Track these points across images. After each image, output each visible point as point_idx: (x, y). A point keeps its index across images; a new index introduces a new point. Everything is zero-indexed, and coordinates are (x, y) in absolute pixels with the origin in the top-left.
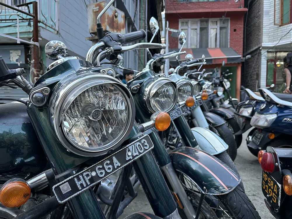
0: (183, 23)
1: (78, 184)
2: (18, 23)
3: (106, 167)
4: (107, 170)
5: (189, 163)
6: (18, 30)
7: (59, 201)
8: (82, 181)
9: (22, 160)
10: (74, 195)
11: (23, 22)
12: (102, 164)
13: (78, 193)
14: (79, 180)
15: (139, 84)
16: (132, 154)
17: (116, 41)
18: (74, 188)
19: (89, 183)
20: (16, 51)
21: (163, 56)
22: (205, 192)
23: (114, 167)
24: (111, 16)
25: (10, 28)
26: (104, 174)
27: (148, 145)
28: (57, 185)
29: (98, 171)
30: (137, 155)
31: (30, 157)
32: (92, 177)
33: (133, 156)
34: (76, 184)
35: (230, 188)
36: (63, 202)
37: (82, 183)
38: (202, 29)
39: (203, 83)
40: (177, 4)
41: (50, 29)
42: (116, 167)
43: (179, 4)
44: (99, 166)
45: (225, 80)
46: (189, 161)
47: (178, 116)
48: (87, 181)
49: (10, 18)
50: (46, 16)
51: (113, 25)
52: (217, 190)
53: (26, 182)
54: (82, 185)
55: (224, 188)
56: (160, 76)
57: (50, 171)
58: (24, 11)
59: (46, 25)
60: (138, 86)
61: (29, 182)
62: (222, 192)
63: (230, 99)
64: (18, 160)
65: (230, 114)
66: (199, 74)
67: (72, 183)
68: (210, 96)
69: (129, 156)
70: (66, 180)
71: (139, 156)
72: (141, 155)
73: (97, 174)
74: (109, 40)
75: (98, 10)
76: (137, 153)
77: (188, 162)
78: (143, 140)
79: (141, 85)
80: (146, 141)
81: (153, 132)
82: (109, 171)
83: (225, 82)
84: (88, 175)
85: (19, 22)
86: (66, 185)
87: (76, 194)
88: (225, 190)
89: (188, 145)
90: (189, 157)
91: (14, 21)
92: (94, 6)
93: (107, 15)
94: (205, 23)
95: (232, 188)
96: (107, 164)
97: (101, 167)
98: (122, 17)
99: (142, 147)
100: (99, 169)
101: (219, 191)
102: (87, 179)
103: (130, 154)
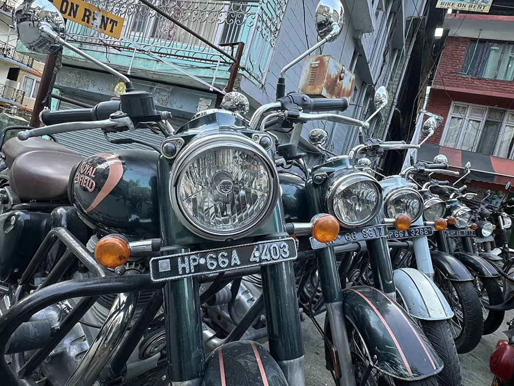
0: (457, 107)
1: (180, 266)
2: (218, 66)
3: (221, 260)
4: (220, 262)
5: (368, 315)
6: (216, 74)
7: (152, 279)
8: (186, 265)
9: (137, 218)
10: (171, 278)
11: (224, 65)
12: (217, 253)
13: (177, 277)
14: (183, 261)
15: (327, 173)
16: (261, 254)
17: (298, 105)
18: (174, 270)
19: (193, 271)
20: (206, 100)
21: (380, 144)
22: (374, 363)
23: (231, 263)
24: (334, 76)
25: (208, 69)
26: (215, 267)
27: (288, 252)
28: (156, 258)
29: (208, 260)
30: (267, 260)
31: (147, 218)
32: (199, 264)
33: (260, 259)
34: (178, 266)
35: (416, 375)
36: (156, 281)
37: (185, 268)
38: (488, 123)
39: (456, 205)
40: (455, 77)
41: (255, 81)
42: (232, 264)
43: (460, 78)
44: (212, 255)
45: (505, 214)
46: (370, 312)
47: (374, 237)
48: (192, 267)
49: (212, 59)
50: (254, 63)
51: (333, 89)
52: (393, 369)
53: (128, 243)
54: (184, 269)
55: (406, 370)
56: (363, 169)
57: (158, 240)
58: (226, 52)
59: (250, 74)
60: (325, 176)
61: (131, 244)
62: (401, 375)
63: (505, 247)
64: (134, 217)
65: (489, 271)
66: (452, 191)
67: (174, 262)
68: (462, 230)
69: (255, 257)
70: (168, 256)
71: (269, 262)
72: (272, 262)
73: (206, 263)
74: (289, 102)
75: (317, 65)
76: (268, 257)
77: (368, 313)
78: (284, 243)
79: (328, 175)
80: (287, 246)
81: (327, 248)
82: (222, 266)
83: (502, 217)
84: (195, 260)
85: (220, 65)
86: (167, 262)
87: (173, 278)
88: (406, 373)
89: (378, 287)
90: (369, 302)
91: (214, 63)
92: (314, 59)
93: (328, 74)
94: (498, 115)
95: (420, 375)
96: (223, 256)
97: (214, 256)
98: (350, 80)
99: (278, 252)
100: (211, 258)
101: (396, 371)
102: (193, 264)
103: (257, 254)
